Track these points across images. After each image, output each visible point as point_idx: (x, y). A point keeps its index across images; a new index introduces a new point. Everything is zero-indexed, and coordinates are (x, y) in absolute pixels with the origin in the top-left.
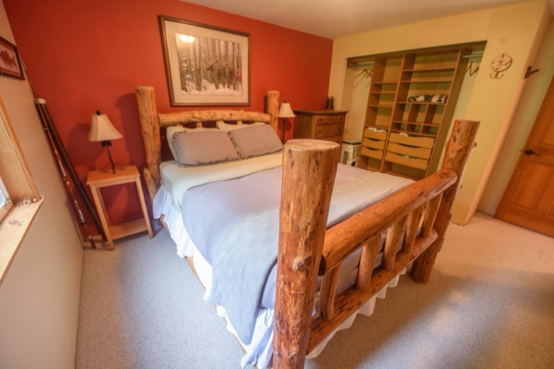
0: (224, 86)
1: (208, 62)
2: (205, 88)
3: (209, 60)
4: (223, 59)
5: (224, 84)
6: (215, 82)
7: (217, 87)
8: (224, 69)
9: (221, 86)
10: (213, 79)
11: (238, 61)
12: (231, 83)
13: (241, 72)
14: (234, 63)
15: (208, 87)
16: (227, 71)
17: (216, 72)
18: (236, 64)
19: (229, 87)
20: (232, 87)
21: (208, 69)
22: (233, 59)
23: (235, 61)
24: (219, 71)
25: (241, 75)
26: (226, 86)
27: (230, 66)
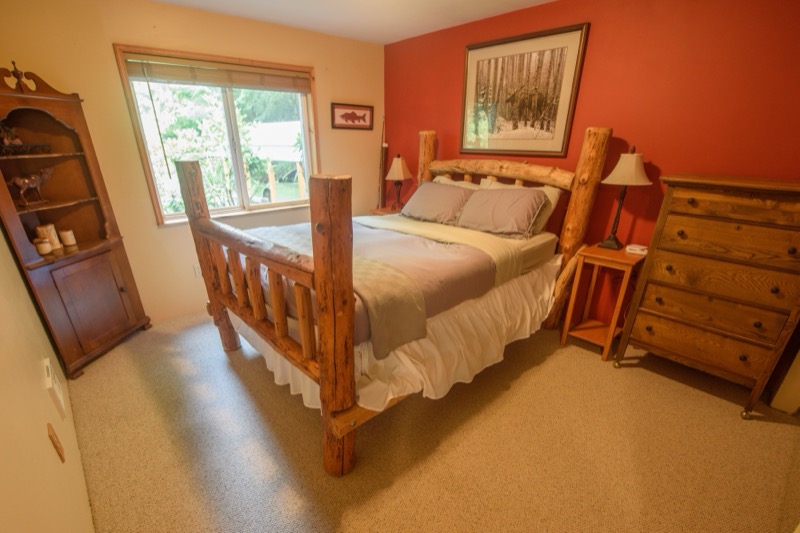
0: (526, 124)
1: (509, 90)
2: (499, 129)
3: (512, 87)
4: (532, 80)
5: (526, 120)
6: (514, 119)
7: (515, 127)
8: (531, 96)
9: (521, 124)
10: (512, 114)
11: (555, 80)
12: (537, 119)
13: (558, 97)
14: (548, 84)
15: (502, 128)
16: (535, 98)
17: (517, 104)
18: (551, 85)
19: (532, 126)
20: (538, 125)
21: (507, 101)
22: (548, 78)
23: (551, 80)
24: (523, 101)
25: (557, 102)
26: (529, 123)
27: (541, 90)
